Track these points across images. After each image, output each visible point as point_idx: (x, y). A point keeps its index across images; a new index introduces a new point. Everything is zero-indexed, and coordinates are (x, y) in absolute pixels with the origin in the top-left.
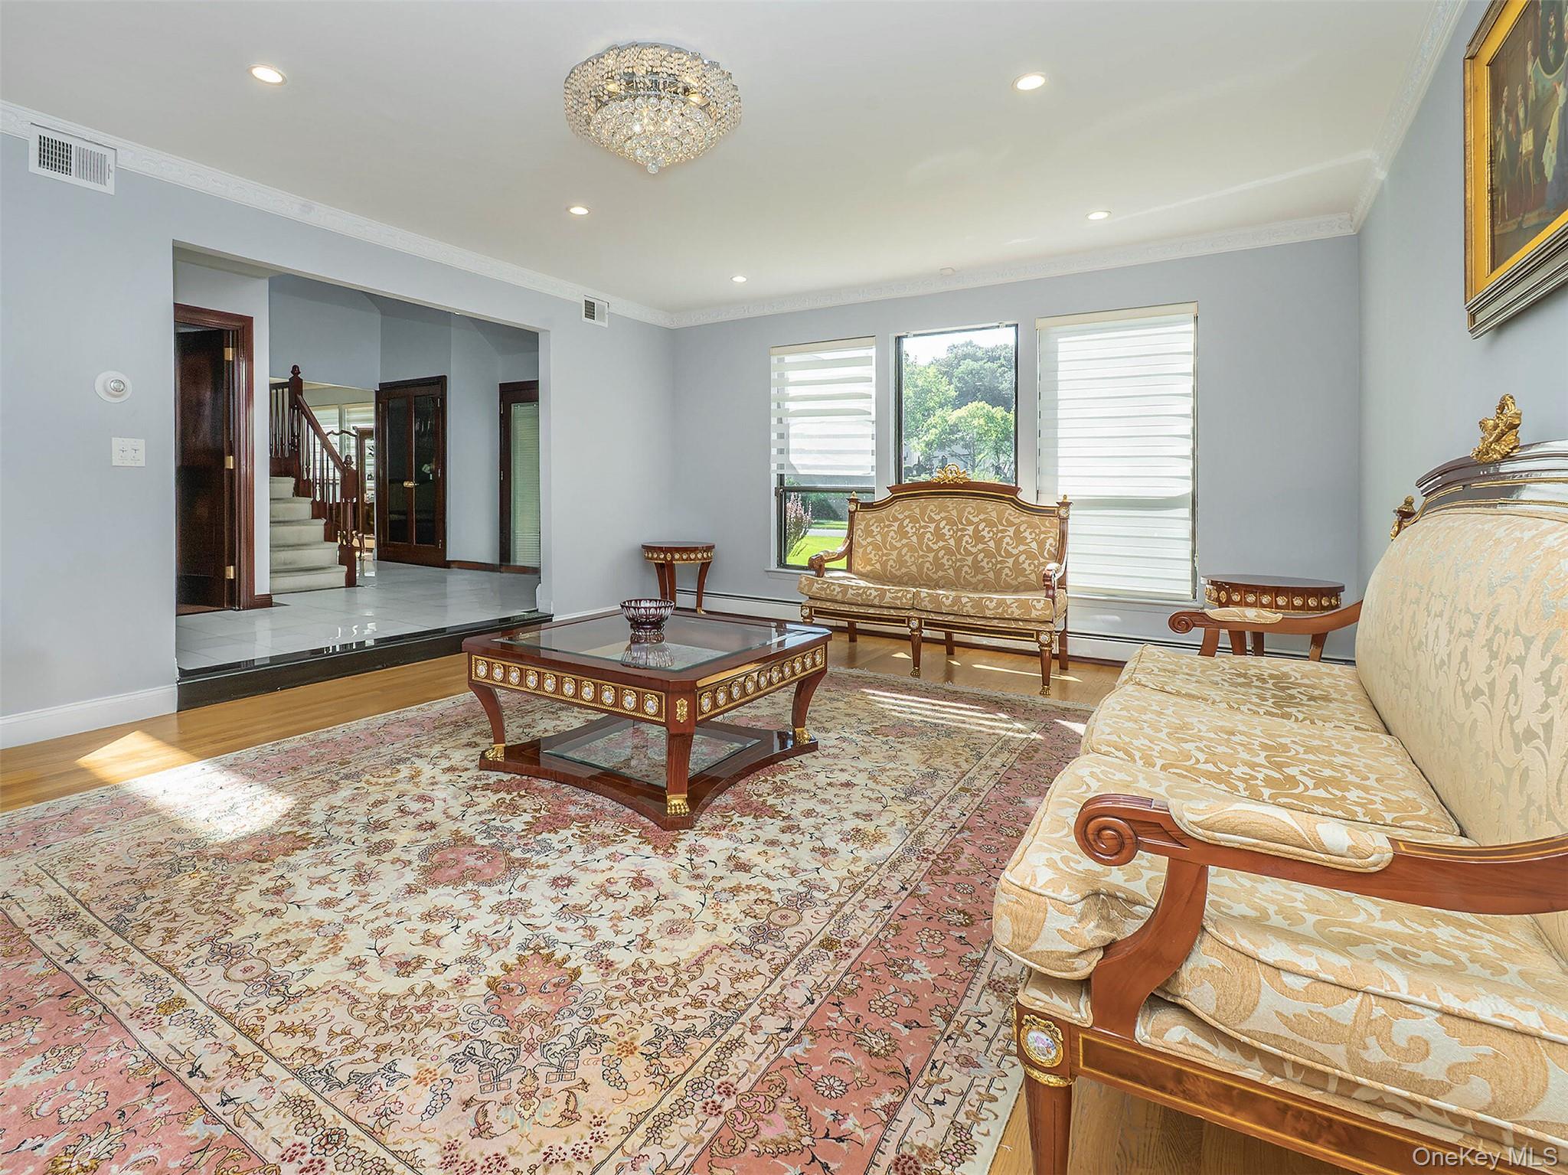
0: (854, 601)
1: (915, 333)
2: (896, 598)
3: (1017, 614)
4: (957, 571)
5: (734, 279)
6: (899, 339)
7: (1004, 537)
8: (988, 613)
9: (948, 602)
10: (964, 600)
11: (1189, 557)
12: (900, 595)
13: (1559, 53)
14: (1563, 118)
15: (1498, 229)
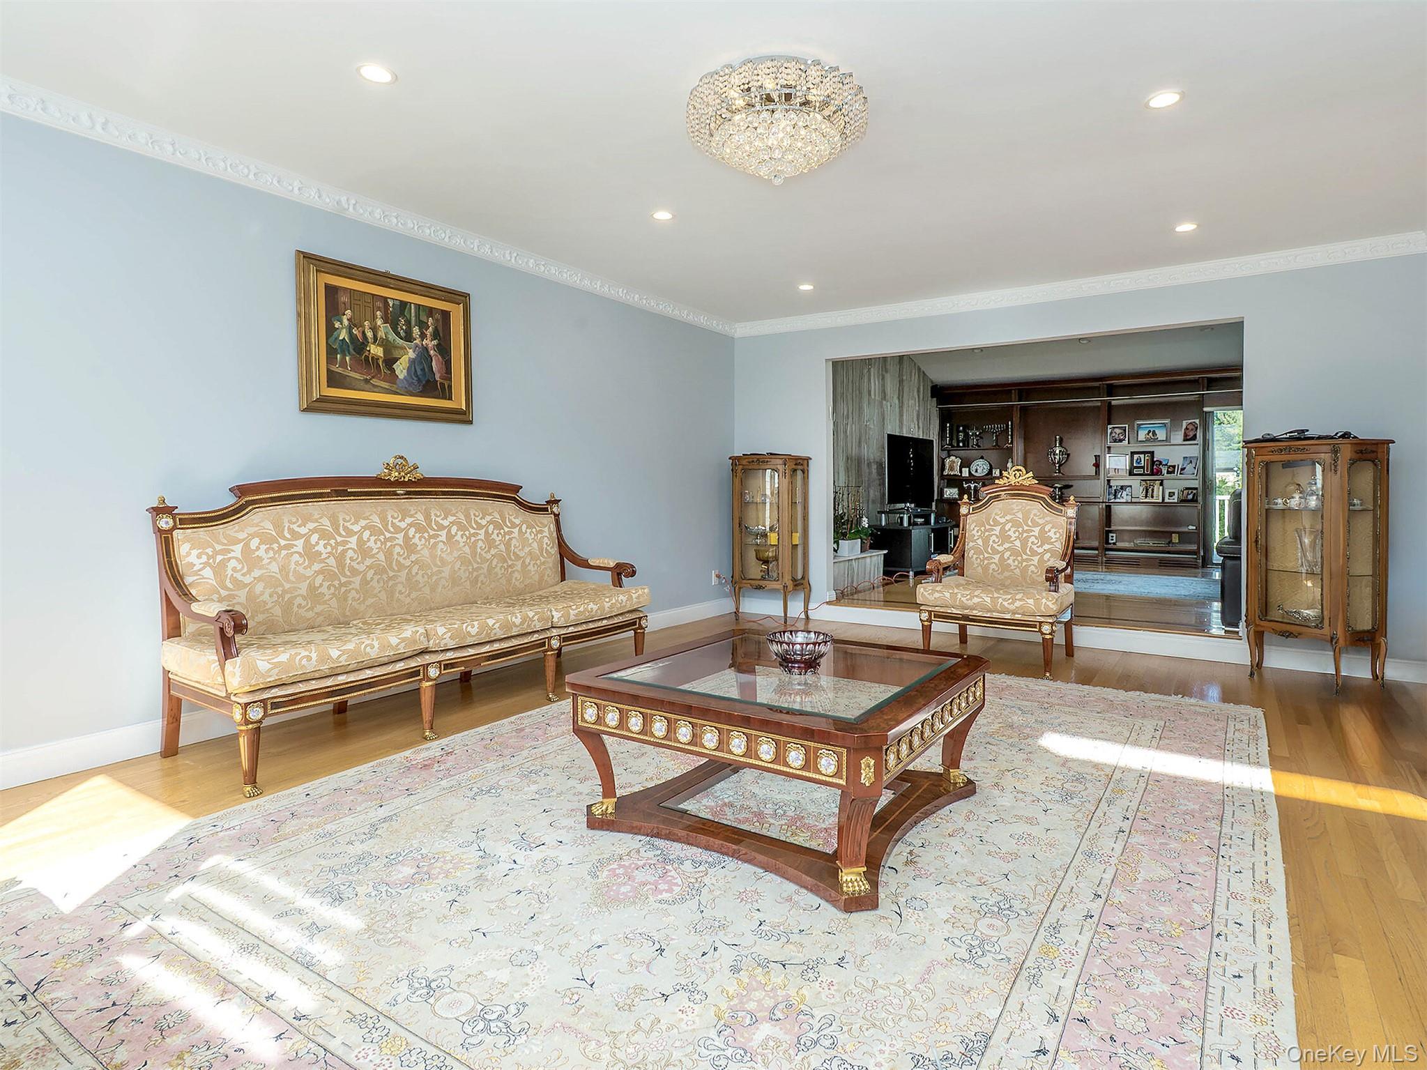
13: (409, 338)
14: (412, 362)
15: (336, 368)
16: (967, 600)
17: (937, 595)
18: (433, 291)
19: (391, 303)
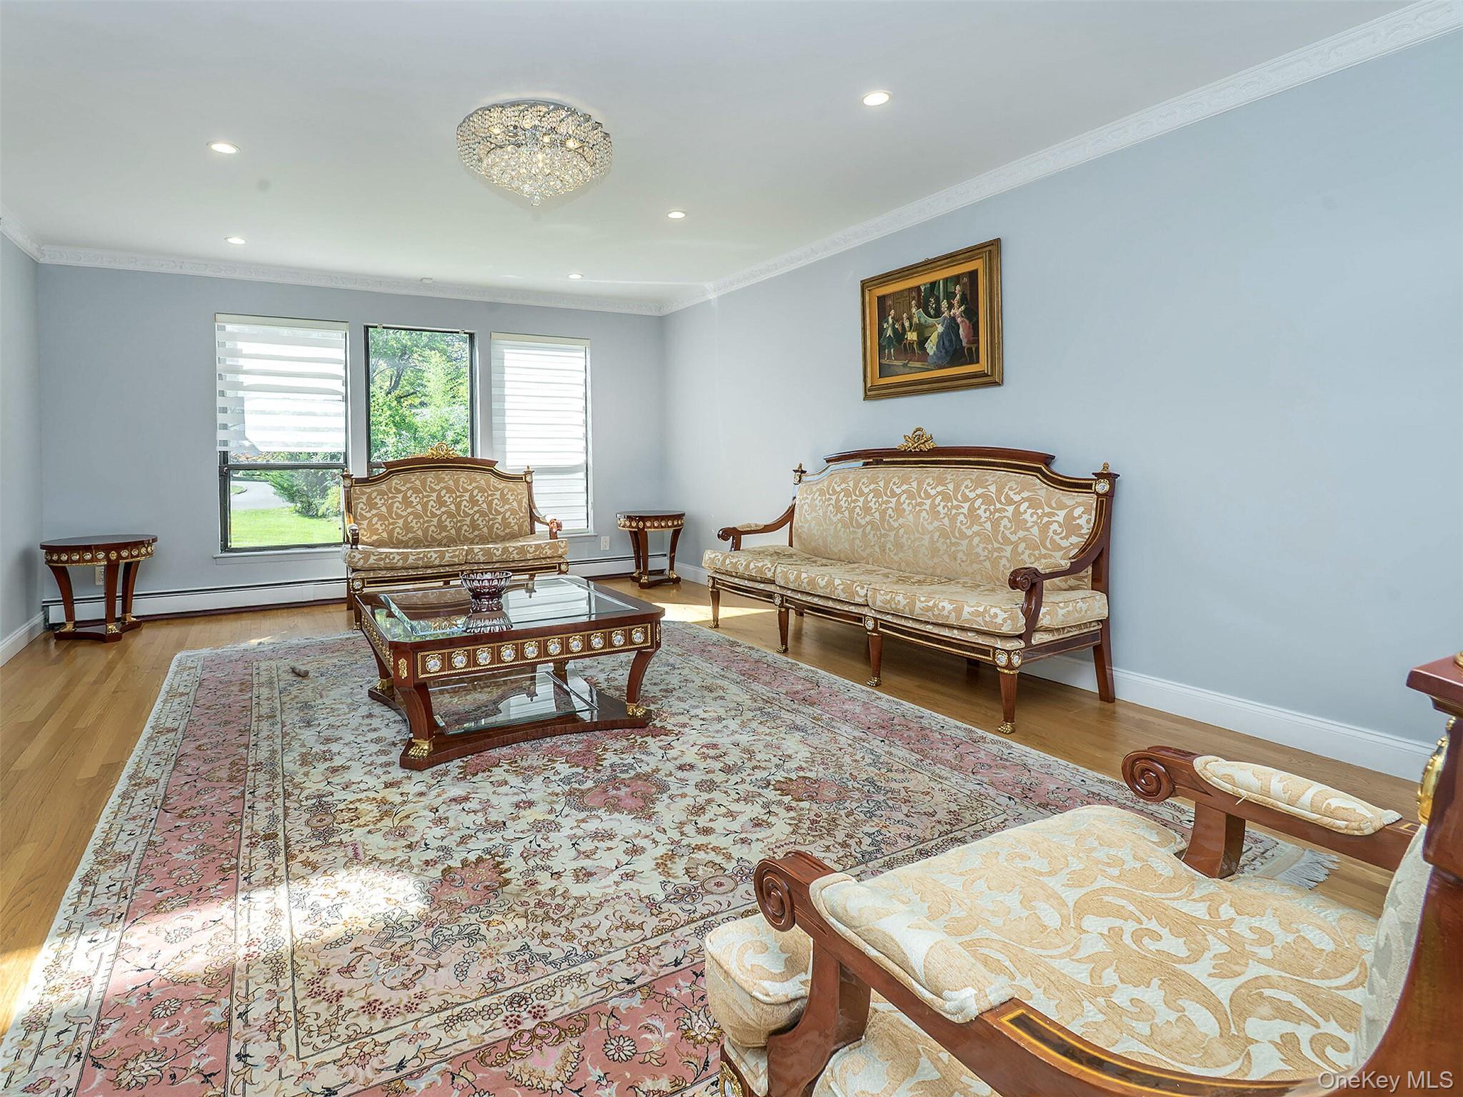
0: (416, 565)
1: (384, 325)
2: (455, 556)
3: (549, 553)
4: (459, 530)
5: (230, 240)
6: (367, 328)
7: (493, 500)
8: (529, 556)
9: (498, 553)
10: (511, 550)
11: (585, 504)
12: (457, 553)
13: (938, 313)
14: (941, 336)
15: (885, 361)
18: (958, 257)
19: (923, 289)
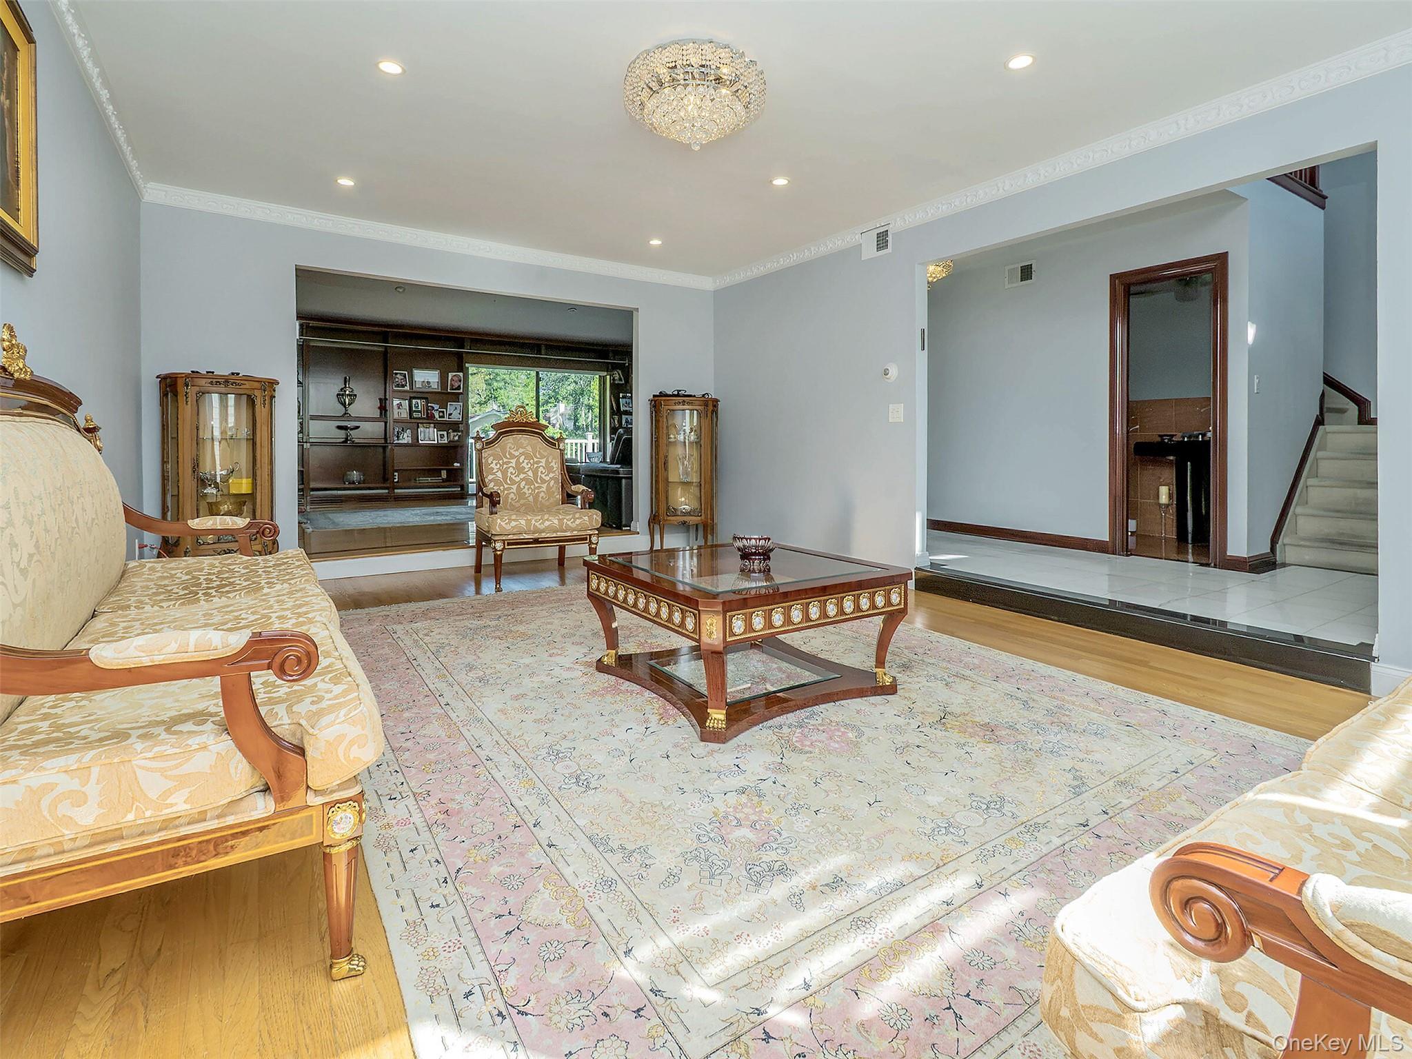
16: (540, 524)
17: (513, 524)
